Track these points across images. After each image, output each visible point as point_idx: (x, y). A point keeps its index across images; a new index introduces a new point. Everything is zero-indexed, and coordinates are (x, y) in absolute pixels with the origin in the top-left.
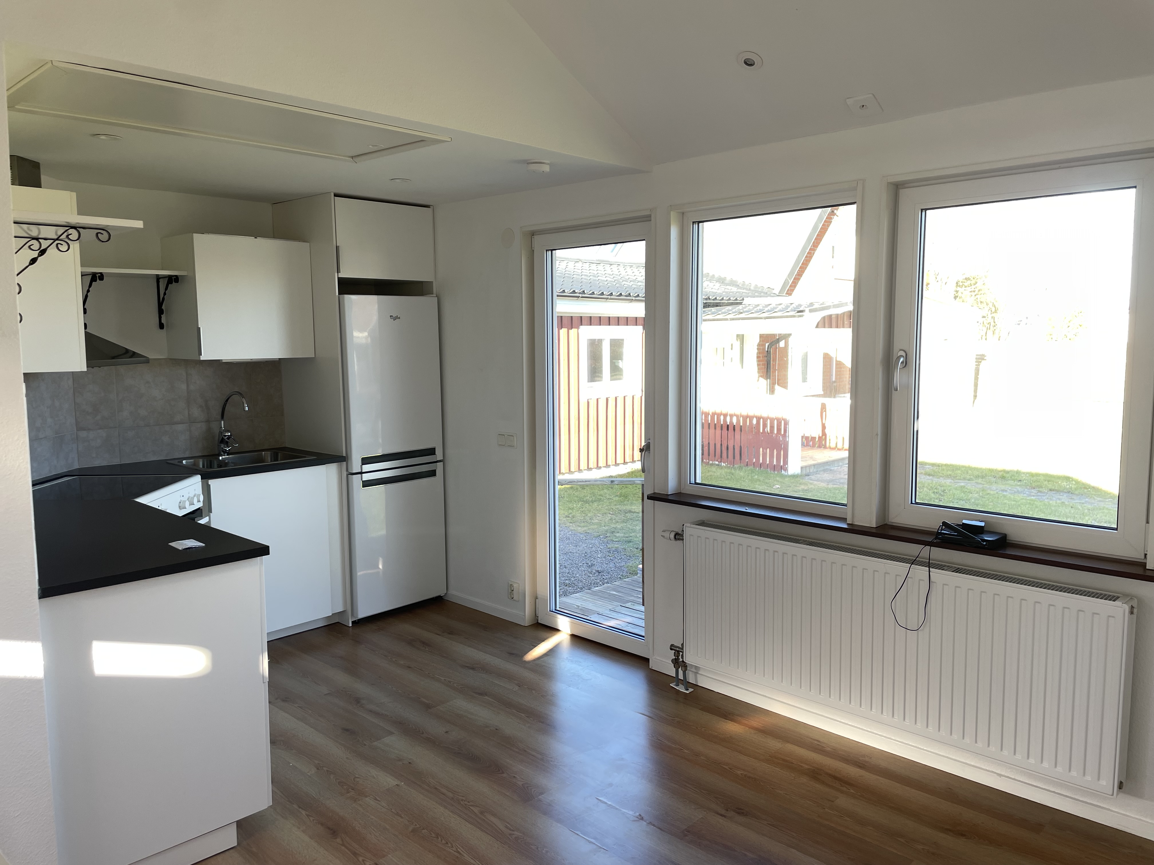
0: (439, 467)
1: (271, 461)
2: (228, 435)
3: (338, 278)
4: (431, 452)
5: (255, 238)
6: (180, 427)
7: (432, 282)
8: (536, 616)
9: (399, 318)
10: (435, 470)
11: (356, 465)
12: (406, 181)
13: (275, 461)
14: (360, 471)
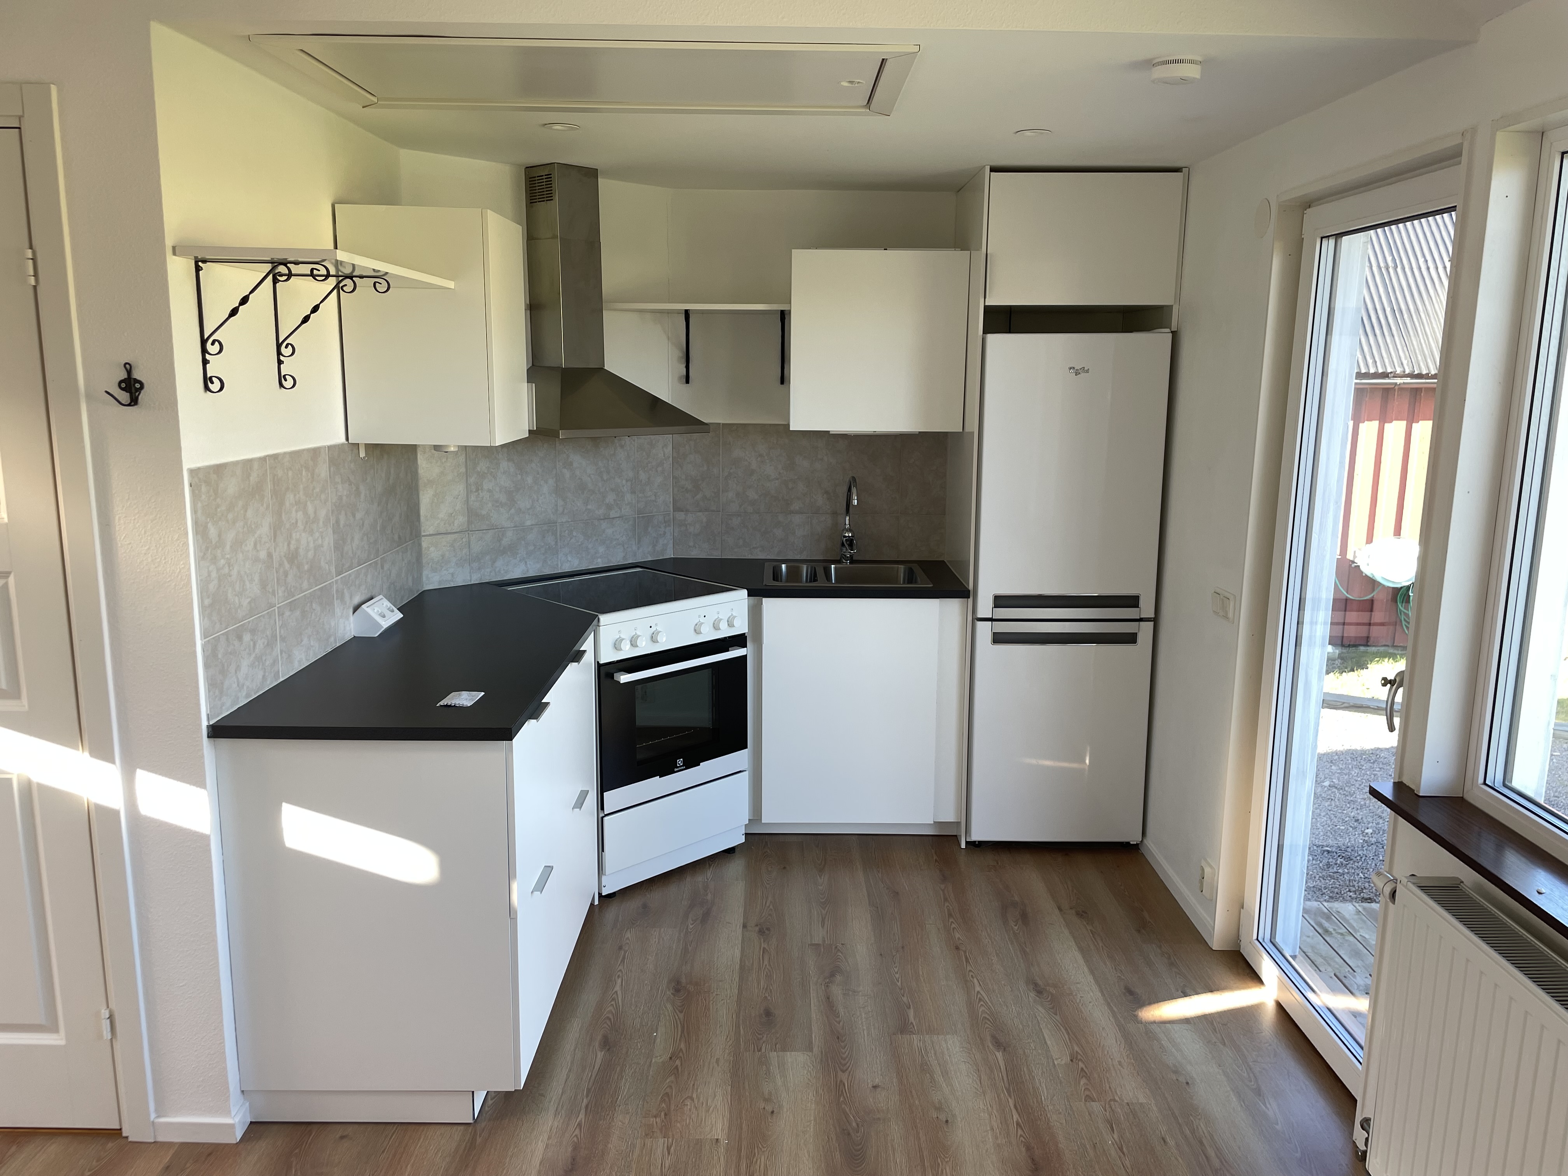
0: (1145, 631)
1: (904, 583)
2: (849, 536)
3: (986, 307)
4: (1132, 601)
5: (885, 249)
6: (797, 519)
7: (1170, 307)
8: (1237, 939)
9: (1087, 371)
10: (1137, 633)
11: (985, 607)
12: (1042, 133)
13: (908, 583)
14: (991, 617)
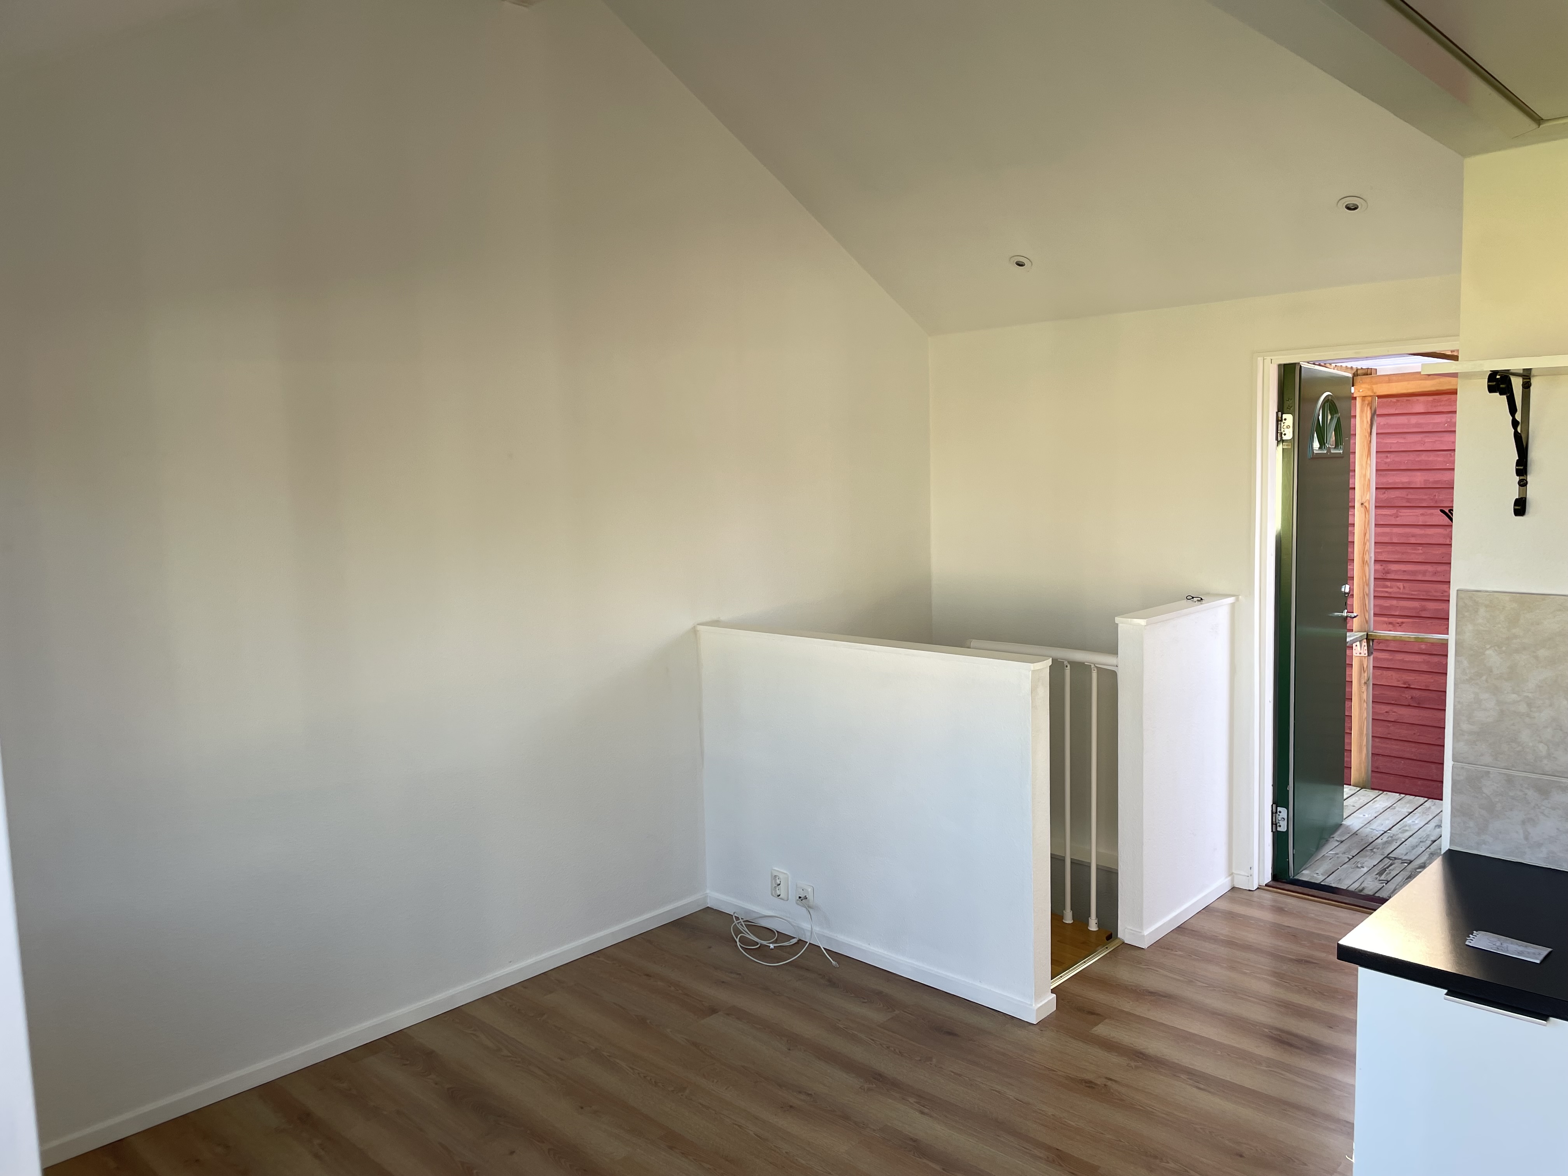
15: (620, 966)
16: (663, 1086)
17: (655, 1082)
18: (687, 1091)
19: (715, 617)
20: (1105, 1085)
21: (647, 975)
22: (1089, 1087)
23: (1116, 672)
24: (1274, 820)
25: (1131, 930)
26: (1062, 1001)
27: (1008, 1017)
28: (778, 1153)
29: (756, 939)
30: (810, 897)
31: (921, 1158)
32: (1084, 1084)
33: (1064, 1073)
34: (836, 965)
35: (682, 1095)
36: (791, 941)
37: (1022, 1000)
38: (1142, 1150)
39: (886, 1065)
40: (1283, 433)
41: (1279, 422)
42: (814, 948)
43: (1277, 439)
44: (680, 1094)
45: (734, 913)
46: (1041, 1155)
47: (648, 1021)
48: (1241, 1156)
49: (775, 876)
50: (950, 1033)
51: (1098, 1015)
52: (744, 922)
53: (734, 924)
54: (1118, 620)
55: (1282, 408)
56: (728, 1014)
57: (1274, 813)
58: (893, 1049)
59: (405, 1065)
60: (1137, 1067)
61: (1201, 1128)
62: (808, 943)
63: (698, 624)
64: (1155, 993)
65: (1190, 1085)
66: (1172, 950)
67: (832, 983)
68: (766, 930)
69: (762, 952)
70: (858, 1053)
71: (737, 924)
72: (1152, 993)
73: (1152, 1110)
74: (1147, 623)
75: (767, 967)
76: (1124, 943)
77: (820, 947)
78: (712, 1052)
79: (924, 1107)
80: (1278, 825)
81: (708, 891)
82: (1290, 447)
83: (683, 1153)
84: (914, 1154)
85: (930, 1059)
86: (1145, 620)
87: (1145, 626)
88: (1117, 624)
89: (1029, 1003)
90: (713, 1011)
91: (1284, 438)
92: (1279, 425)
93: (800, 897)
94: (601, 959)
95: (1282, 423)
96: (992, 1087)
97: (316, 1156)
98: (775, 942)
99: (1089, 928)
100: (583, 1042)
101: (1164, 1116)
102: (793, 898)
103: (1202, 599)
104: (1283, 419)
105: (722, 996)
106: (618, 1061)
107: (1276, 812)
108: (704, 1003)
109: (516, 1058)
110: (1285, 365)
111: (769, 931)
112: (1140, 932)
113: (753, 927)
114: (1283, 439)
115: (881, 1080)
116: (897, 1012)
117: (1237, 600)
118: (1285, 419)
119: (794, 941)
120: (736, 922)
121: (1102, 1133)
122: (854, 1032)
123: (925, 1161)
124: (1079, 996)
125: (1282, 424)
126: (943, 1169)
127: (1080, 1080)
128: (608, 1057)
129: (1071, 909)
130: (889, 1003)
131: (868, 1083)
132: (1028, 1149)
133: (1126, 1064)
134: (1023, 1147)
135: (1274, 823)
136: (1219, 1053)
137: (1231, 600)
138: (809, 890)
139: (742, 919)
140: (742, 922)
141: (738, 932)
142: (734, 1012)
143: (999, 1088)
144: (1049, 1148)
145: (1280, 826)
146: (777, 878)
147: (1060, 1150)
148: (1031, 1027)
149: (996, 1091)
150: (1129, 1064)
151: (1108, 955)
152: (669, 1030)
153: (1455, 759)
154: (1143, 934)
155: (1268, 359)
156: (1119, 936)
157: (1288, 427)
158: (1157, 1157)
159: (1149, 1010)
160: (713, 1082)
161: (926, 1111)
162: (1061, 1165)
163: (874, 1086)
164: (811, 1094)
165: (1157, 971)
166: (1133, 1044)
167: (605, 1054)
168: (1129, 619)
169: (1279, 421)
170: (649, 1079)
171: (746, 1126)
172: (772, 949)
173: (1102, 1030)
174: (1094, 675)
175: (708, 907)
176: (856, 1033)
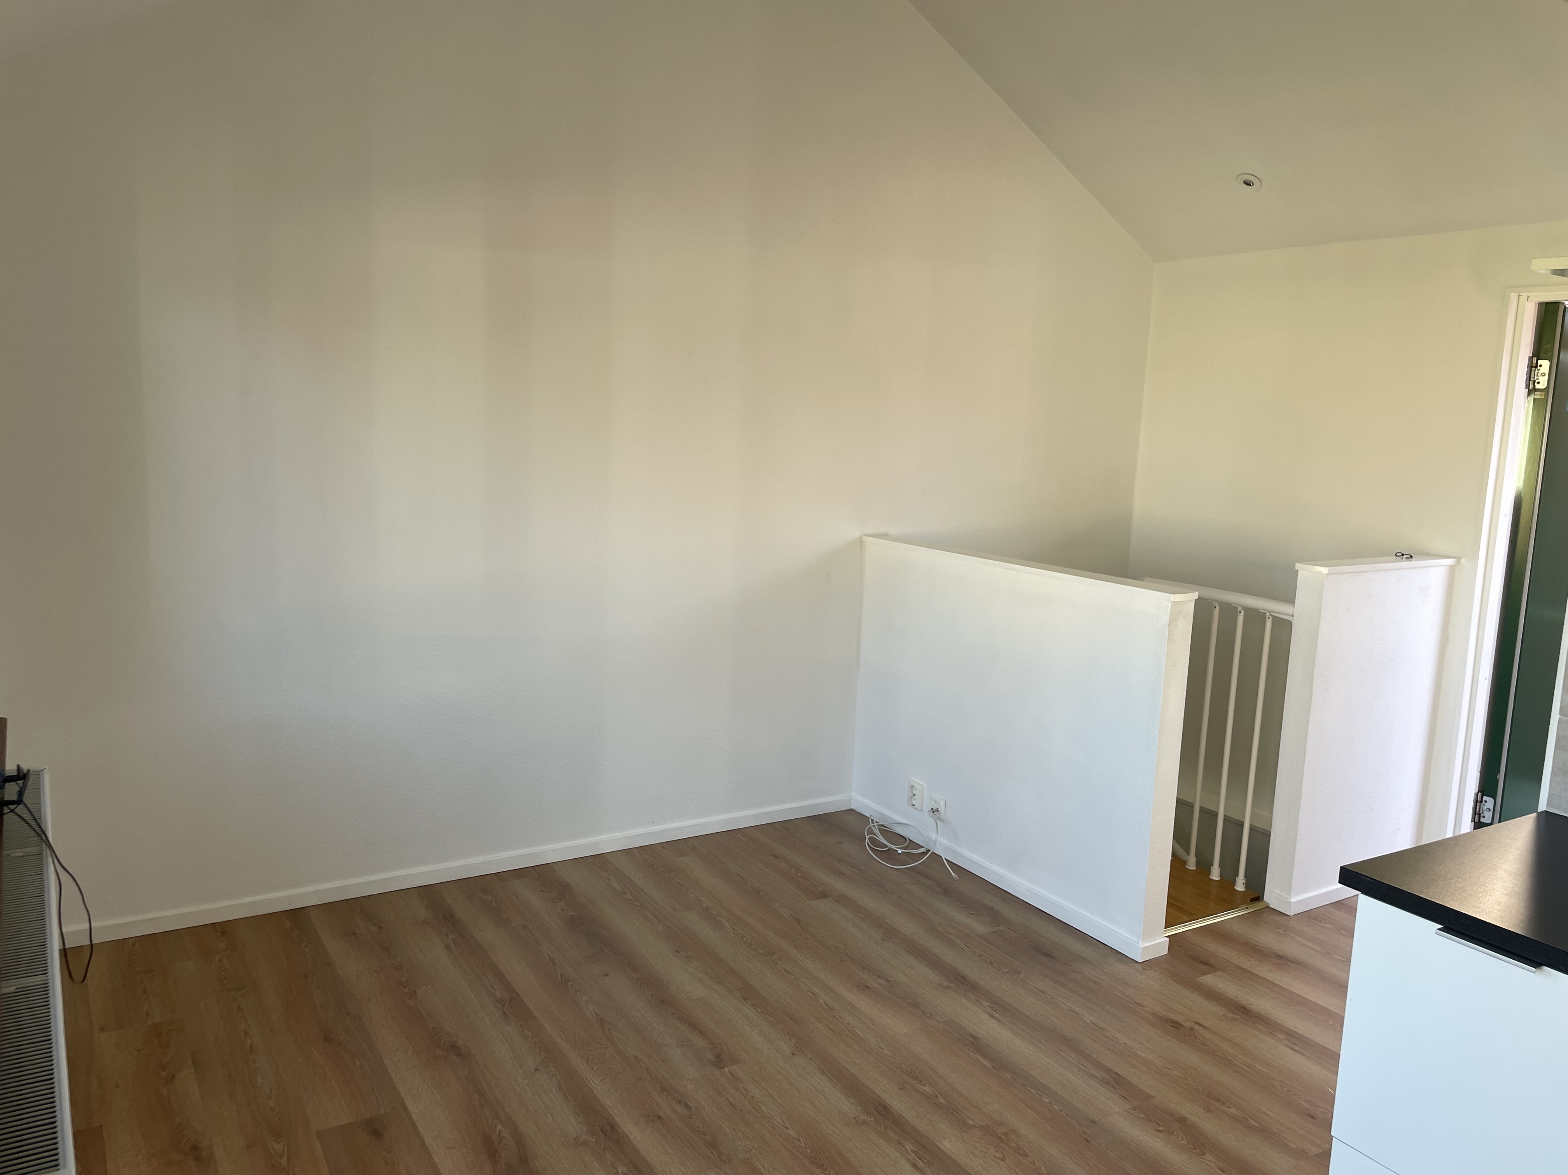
15: (753, 844)
16: (756, 948)
17: (750, 943)
18: (776, 956)
19: (883, 530)
20: (1192, 1028)
21: (775, 856)
22: (1173, 1027)
23: (1290, 621)
24: (1477, 810)
25: (1278, 894)
26: (1177, 947)
27: (1114, 951)
28: (840, 1022)
29: (888, 844)
30: (942, 810)
31: (974, 1053)
32: (1169, 1023)
33: (1153, 1010)
34: (956, 877)
35: (770, 958)
36: (920, 849)
37: (1130, 937)
38: (1206, 1092)
39: (973, 971)
40: (1537, 381)
41: (1533, 369)
42: (936, 857)
43: (1527, 386)
44: (768, 957)
45: (871, 816)
46: (1097, 1075)
47: (761, 893)
48: (1313, 1117)
49: (912, 786)
50: (1047, 955)
51: (1212, 966)
52: (878, 825)
53: (869, 826)
54: (1298, 566)
55: (1539, 352)
56: (837, 901)
57: (1477, 802)
58: (984, 958)
59: (542, 891)
60: (1233, 1019)
61: (1279, 1085)
62: (931, 852)
63: (865, 535)
64: (1283, 957)
65: (1285, 1045)
66: (1320, 922)
67: (946, 890)
68: (899, 836)
69: (889, 855)
70: (950, 956)
71: (872, 827)
72: (1279, 957)
73: (1233, 1059)
74: (1329, 572)
75: (889, 868)
76: (1269, 907)
77: (941, 857)
78: (810, 929)
79: (996, 1012)
80: (1482, 815)
81: (853, 794)
82: (1543, 397)
83: (753, 1005)
84: (970, 1048)
85: (1019, 973)
86: (1328, 568)
87: (1327, 574)
88: (1298, 570)
89: (1136, 941)
90: (824, 895)
91: (1537, 386)
92: (1533, 373)
93: (932, 809)
94: (739, 836)
95: (1537, 369)
96: (1071, 1008)
97: (447, 947)
98: (906, 848)
99: (1235, 887)
100: (698, 900)
101: (1241, 1065)
102: (927, 808)
103: (1411, 557)
104: (1539, 365)
105: (838, 885)
106: (723, 920)
107: (1481, 802)
108: (817, 887)
109: (636, 902)
110: (1547, 303)
111: (903, 838)
112: (1286, 898)
113: (885, 831)
114: (1536, 388)
115: (962, 981)
116: (1001, 928)
117: (1458, 562)
118: (1541, 366)
119: (921, 850)
120: (871, 824)
121: (1170, 1069)
122: (951, 936)
123: (977, 1056)
124: (1197, 946)
125: (1536, 372)
126: (993, 1067)
127: (1166, 1019)
128: (715, 916)
129: (1220, 866)
130: (995, 917)
131: (948, 982)
132: (1085, 1067)
133: (1222, 1014)
134: (1082, 1065)
135: (1477, 813)
136: (1331, 1022)
137: (1450, 562)
138: (942, 803)
139: (877, 822)
140: (876, 826)
141: (870, 832)
142: (843, 900)
143: (1078, 1010)
144: (1108, 1070)
145: (1484, 817)
146: (914, 789)
147: (1119, 1075)
148: (1136, 965)
149: (1075, 1013)
150: (1225, 1015)
151: (1246, 915)
152: (777, 904)
153: (1561, 712)
154: (1289, 900)
155: (1524, 295)
156: (1265, 899)
157: (1543, 375)
158: (1220, 1100)
159: (1269, 971)
160: (802, 953)
161: (996, 1015)
162: (1114, 1088)
163: (954, 985)
164: (889, 980)
165: (1294, 938)
166: (1238, 998)
167: (714, 913)
168: (1310, 566)
169: (1532, 367)
170: (745, 939)
171: (819, 995)
172: (899, 854)
173: (1210, 980)
174: (1269, 624)
175: (852, 809)
176: (953, 938)
